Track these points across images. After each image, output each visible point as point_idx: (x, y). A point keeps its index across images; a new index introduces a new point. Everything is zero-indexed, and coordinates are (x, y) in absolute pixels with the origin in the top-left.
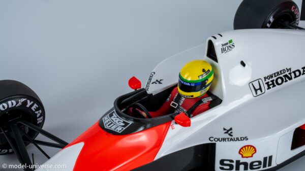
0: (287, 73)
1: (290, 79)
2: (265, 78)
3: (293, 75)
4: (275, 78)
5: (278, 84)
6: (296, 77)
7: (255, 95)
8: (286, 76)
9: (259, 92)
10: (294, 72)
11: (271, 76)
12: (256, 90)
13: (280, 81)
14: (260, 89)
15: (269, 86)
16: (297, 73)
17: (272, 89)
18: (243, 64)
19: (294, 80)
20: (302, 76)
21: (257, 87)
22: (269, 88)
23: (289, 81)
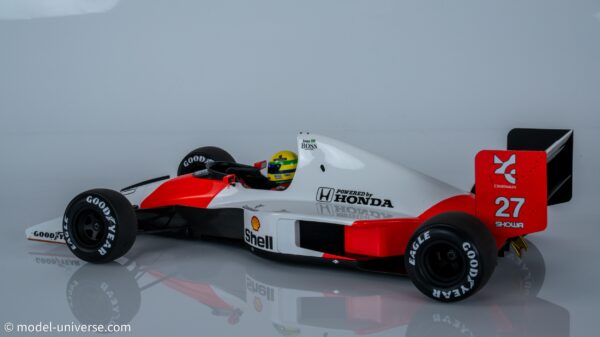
0: (365, 197)
1: (366, 203)
2: (339, 191)
3: (370, 202)
4: (348, 195)
5: (349, 201)
6: (373, 204)
7: (318, 198)
8: (362, 199)
9: (324, 199)
10: (373, 200)
11: (346, 192)
12: (322, 196)
13: (352, 200)
14: (327, 197)
16: (376, 202)
17: (340, 203)
18: (323, 168)
19: (368, 206)
20: (380, 207)
21: (325, 194)
22: (337, 200)
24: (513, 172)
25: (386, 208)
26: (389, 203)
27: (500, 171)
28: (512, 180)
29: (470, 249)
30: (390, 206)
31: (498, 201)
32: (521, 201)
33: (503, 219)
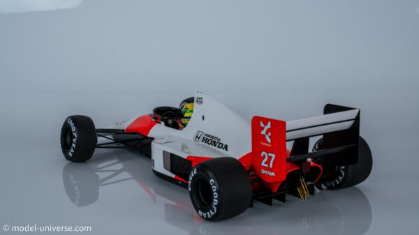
1: (215, 146)
2: (206, 134)
3: (218, 145)
4: (209, 138)
5: (208, 143)
6: (218, 147)
7: (195, 138)
8: (215, 142)
9: (197, 139)
10: (220, 144)
11: (209, 136)
12: (197, 137)
13: (210, 142)
14: (199, 138)
15: (204, 139)
16: (221, 146)
17: (203, 143)
18: (203, 118)
19: (216, 148)
20: (221, 149)
21: (199, 136)
22: (203, 141)
23: (213, 147)
24: (270, 134)
25: (224, 151)
26: (226, 148)
27: (263, 132)
28: (269, 140)
29: (213, 185)
30: (226, 150)
31: (262, 155)
32: (273, 156)
33: (265, 168)
